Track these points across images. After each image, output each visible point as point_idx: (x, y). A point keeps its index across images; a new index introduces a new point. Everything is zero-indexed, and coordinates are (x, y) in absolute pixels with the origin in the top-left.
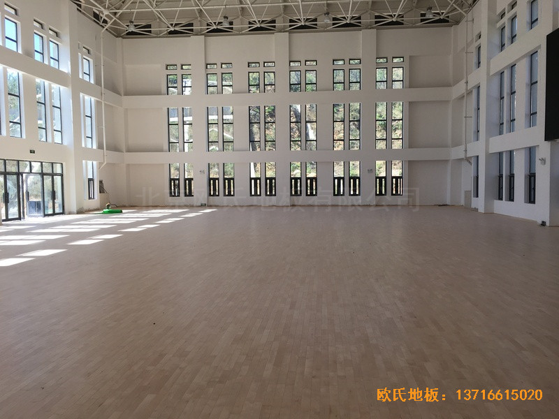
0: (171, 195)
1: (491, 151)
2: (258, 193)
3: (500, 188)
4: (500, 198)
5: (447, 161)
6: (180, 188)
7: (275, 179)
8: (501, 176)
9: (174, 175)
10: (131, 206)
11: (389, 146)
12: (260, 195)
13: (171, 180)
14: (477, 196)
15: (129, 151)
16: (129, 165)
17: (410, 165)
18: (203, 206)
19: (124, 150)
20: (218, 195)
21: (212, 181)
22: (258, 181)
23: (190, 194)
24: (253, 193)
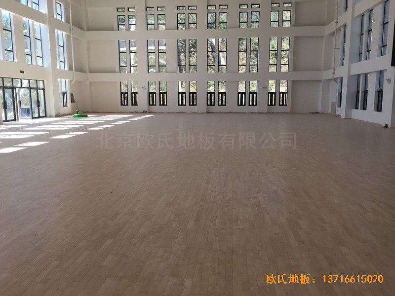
0: (122, 105)
1: (352, 74)
2: (184, 104)
3: (357, 100)
4: (357, 108)
5: (320, 81)
6: (128, 100)
7: (196, 93)
8: (358, 92)
9: (124, 90)
10: (94, 112)
11: (279, 69)
12: (185, 105)
13: (121, 93)
14: (340, 106)
15: (91, 72)
16: (91, 82)
17: (293, 84)
18: (145, 112)
19: (88, 71)
20: (156, 105)
21: (151, 95)
22: (184, 95)
23: (136, 104)
24: (180, 104)
